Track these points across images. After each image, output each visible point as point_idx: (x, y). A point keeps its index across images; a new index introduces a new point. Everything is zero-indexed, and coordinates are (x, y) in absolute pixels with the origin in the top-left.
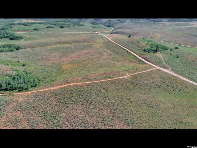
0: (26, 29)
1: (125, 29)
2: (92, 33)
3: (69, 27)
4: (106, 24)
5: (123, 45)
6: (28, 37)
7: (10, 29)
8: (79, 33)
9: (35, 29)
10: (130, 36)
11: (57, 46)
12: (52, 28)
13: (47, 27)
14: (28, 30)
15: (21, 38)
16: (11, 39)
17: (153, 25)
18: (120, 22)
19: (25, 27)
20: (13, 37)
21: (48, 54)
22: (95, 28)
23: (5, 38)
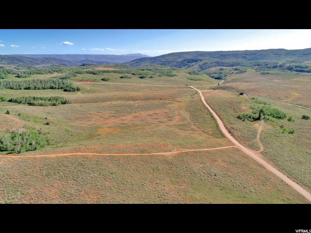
0: (92, 78)
1: (239, 83)
2: (183, 88)
3: (151, 77)
4: (215, 75)
5: (213, 107)
6: (89, 89)
7: (73, 78)
8: (163, 87)
9: (103, 80)
10: (242, 94)
11: (119, 102)
12: (128, 78)
13: (122, 78)
14: (95, 80)
15: (78, 90)
16: (65, 90)
17: (294, 78)
18: (237, 71)
19: (92, 75)
20: (68, 89)
21: (95, 113)
22: (191, 80)
23: (59, 89)
